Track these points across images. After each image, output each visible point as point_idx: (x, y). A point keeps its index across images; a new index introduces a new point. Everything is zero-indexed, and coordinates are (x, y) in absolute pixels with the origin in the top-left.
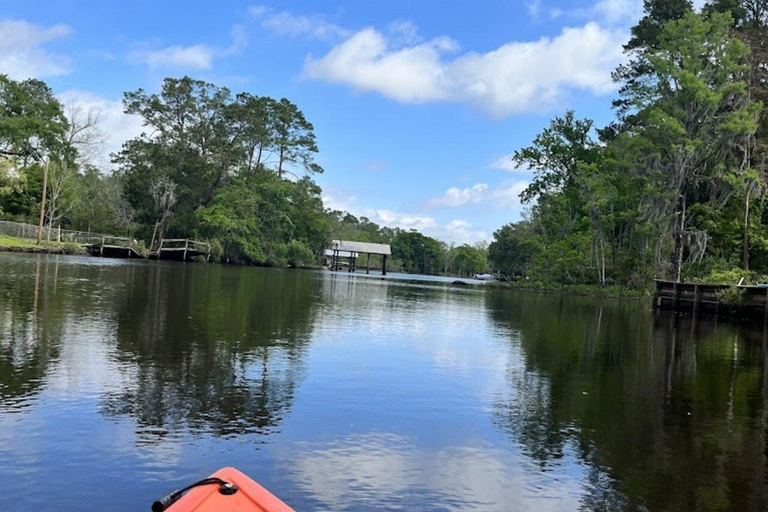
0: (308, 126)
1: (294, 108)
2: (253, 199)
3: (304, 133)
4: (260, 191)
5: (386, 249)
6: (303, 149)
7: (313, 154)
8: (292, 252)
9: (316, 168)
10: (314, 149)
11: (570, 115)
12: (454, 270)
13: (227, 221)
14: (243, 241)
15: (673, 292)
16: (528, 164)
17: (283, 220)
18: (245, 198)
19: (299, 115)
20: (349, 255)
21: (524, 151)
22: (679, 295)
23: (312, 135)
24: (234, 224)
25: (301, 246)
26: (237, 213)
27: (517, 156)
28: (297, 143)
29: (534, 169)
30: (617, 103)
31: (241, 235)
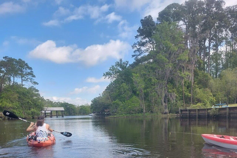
0: (30, 68)
1: (24, 62)
2: (16, 95)
3: (29, 71)
4: (18, 92)
5: (62, 109)
6: (30, 77)
7: (34, 78)
8: (33, 113)
9: (35, 83)
10: (34, 76)
11: (121, 60)
12: (80, 114)
13: (8, 104)
14: (15, 111)
15: (188, 112)
16: (108, 77)
17: (28, 102)
18: (13, 95)
19: (26, 65)
20: (50, 112)
21: (107, 73)
22: (189, 113)
23: (32, 71)
24: (11, 105)
25: (35, 111)
26: (11, 101)
27: (104, 75)
28: (28, 75)
29: (110, 79)
30: (133, 56)
31: (14, 108)
